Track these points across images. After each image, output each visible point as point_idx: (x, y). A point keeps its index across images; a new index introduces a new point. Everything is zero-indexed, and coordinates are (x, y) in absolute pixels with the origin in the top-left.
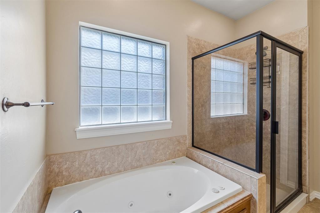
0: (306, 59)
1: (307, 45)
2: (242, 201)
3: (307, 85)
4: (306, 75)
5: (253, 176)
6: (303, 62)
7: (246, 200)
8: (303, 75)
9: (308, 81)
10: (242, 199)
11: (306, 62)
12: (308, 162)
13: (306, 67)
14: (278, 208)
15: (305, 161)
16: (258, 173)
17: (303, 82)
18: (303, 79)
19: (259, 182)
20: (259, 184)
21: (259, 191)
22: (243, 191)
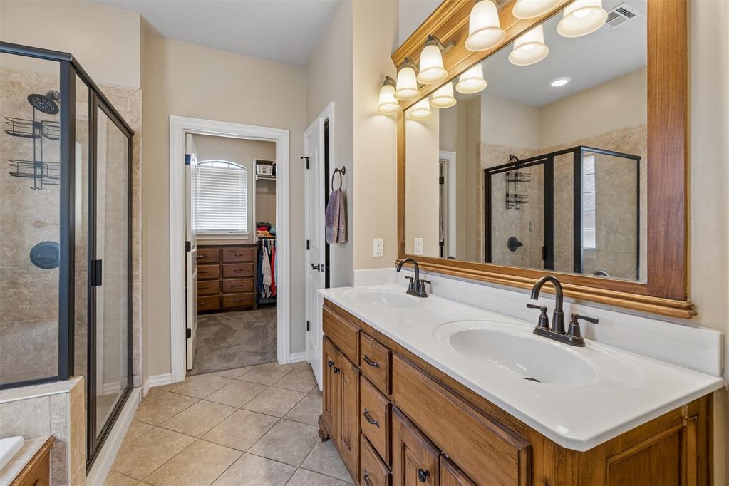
0: (139, 148)
1: (140, 123)
2: (30, 466)
3: (140, 193)
4: (138, 176)
5: (55, 391)
6: (134, 151)
7: (41, 456)
8: (133, 175)
9: (141, 186)
10: (30, 462)
11: (138, 153)
12: (141, 330)
13: (138, 161)
14: (100, 439)
15: (138, 329)
16: (66, 381)
17: (133, 188)
18: (133, 183)
19: (71, 396)
20: (71, 400)
21: (72, 417)
22: (26, 445)
